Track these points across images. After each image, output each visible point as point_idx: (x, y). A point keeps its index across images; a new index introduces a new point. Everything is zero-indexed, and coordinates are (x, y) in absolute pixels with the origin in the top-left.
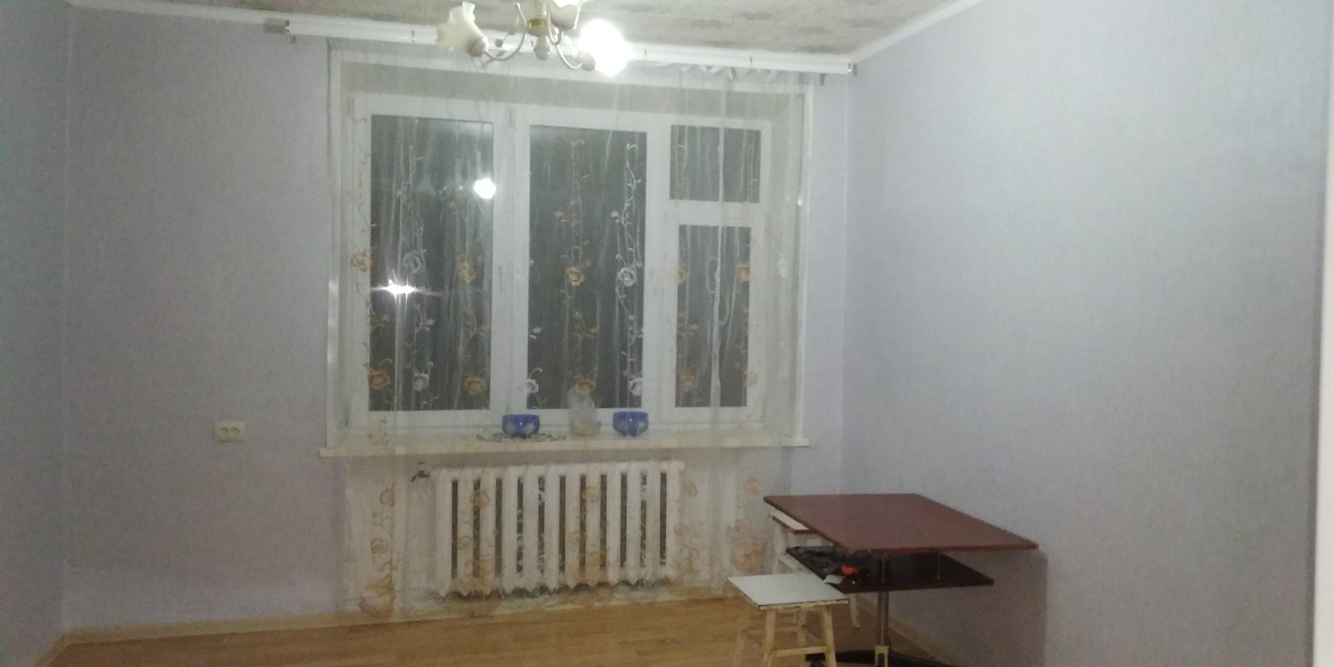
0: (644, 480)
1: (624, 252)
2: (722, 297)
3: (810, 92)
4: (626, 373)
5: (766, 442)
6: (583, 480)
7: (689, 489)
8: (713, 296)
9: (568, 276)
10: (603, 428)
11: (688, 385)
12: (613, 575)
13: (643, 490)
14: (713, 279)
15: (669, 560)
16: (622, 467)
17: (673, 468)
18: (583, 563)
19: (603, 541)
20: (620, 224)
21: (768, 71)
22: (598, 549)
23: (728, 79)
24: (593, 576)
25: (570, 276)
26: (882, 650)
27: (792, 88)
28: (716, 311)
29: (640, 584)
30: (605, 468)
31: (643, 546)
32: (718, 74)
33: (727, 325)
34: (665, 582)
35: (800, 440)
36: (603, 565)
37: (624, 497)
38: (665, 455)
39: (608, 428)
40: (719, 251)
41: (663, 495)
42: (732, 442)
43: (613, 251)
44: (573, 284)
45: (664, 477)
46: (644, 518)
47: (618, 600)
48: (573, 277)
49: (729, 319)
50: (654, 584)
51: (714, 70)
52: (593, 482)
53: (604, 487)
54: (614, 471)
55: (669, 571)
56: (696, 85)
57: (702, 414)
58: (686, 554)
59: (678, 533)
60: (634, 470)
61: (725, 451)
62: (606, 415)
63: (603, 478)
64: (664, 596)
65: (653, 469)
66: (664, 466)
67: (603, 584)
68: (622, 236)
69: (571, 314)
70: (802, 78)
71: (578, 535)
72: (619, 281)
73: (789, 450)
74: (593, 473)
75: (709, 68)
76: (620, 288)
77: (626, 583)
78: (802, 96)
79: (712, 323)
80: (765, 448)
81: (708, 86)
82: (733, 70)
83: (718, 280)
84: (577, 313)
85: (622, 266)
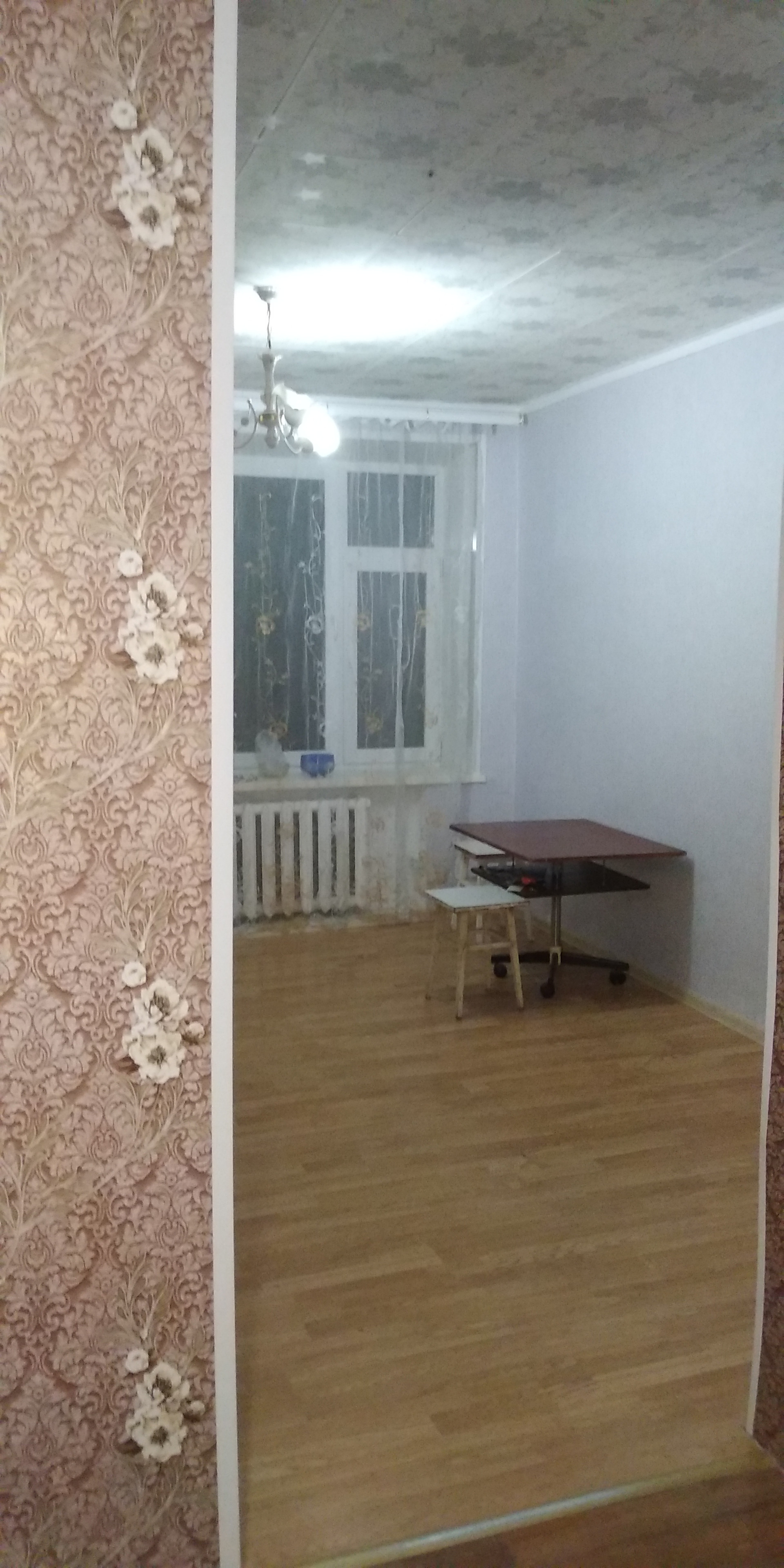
0: (334, 817)
1: (311, 601)
2: (403, 642)
3: (483, 442)
4: (315, 717)
5: (446, 778)
6: (277, 818)
7: (376, 825)
8: (396, 642)
9: (259, 625)
10: (291, 771)
11: (374, 727)
12: (307, 905)
13: (333, 826)
14: (395, 625)
15: (358, 889)
16: (313, 805)
17: (361, 805)
18: (279, 894)
19: (297, 873)
20: (307, 574)
21: (444, 423)
22: (292, 881)
23: (406, 430)
24: (289, 905)
25: (261, 625)
26: (556, 950)
27: (466, 439)
28: (399, 656)
29: (330, 913)
30: (298, 806)
31: (334, 877)
32: (395, 426)
33: (409, 667)
34: (355, 910)
35: (477, 776)
36: (298, 896)
37: (316, 833)
38: (352, 793)
39: (295, 770)
40: (401, 598)
41: (352, 830)
42: (414, 780)
43: (300, 601)
44: (264, 632)
45: (352, 814)
46: (334, 851)
47: (312, 927)
48: (264, 626)
49: (410, 663)
50: (345, 912)
51: (393, 423)
52: (287, 820)
53: (297, 824)
54: (306, 808)
55: (359, 900)
56: (375, 436)
57: (387, 755)
58: (374, 883)
59: (367, 864)
60: (324, 807)
61: (408, 787)
62: (294, 757)
63: (296, 816)
64: (354, 923)
65: (342, 806)
66: (352, 803)
67: (298, 914)
68: (309, 586)
69: (263, 661)
70: (476, 428)
71: (274, 868)
72: (307, 629)
73: (466, 786)
74: (287, 810)
75: (388, 420)
76: (309, 635)
77: (319, 911)
78: (475, 445)
79: (396, 667)
80: (446, 785)
81: (388, 436)
82: (411, 423)
83: (400, 626)
84: (269, 660)
85: (310, 614)
